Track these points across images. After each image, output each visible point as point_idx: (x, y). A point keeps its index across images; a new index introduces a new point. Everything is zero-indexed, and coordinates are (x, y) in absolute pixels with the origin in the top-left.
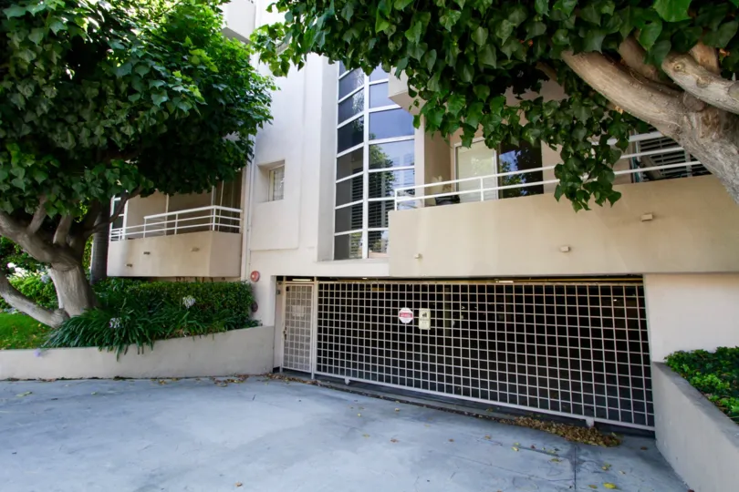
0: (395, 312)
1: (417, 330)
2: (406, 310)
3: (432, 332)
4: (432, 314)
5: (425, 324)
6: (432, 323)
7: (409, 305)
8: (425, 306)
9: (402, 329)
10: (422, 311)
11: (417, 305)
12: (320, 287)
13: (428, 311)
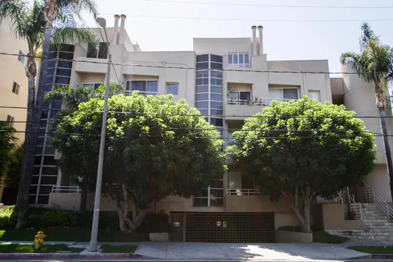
0: (216, 223)
1: (222, 228)
2: (219, 222)
3: (227, 228)
4: (227, 223)
5: (225, 226)
6: (227, 225)
7: (220, 221)
8: (224, 221)
9: (218, 228)
10: (224, 222)
11: (222, 220)
12: (187, 215)
13: (225, 222)
